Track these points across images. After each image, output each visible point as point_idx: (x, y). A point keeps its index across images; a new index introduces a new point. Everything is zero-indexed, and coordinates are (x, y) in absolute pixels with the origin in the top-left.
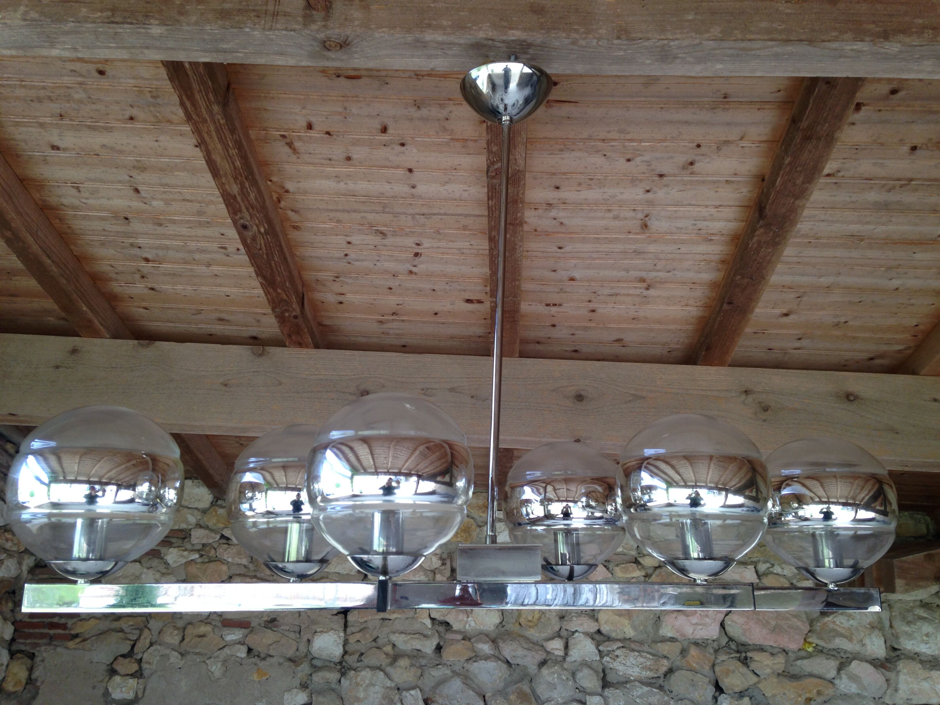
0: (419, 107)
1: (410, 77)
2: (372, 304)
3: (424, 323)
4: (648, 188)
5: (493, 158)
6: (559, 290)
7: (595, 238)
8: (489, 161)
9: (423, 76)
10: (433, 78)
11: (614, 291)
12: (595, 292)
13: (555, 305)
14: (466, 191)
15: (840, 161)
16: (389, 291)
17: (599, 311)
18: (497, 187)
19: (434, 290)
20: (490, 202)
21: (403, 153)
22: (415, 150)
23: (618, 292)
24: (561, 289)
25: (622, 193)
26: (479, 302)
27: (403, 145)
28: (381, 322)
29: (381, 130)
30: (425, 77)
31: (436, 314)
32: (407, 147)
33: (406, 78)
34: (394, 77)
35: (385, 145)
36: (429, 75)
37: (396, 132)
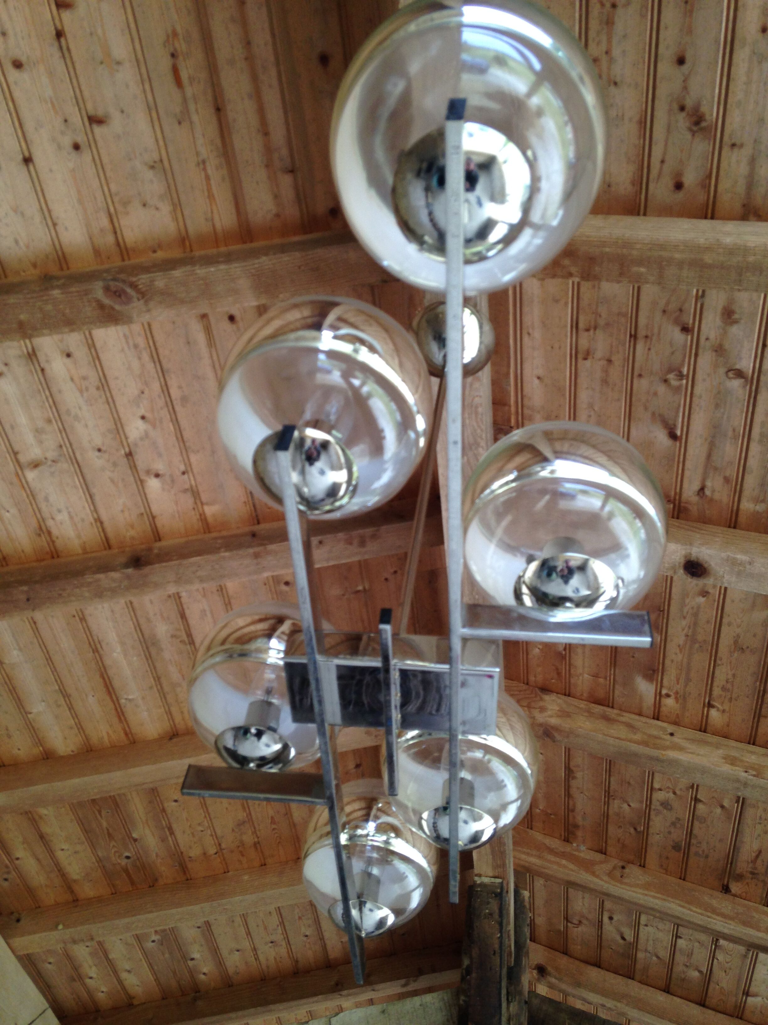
0: (152, 167)
1: (198, 154)
4: (103, 448)
9: (205, 169)
18: (90, 296)
21: (59, 147)
22: (70, 165)
25: (86, 426)
27: (76, 147)
29: (95, 116)
30: (203, 173)
32: (74, 153)
33: (195, 147)
34: (193, 133)
35: (66, 121)
36: (208, 178)
37: (98, 138)
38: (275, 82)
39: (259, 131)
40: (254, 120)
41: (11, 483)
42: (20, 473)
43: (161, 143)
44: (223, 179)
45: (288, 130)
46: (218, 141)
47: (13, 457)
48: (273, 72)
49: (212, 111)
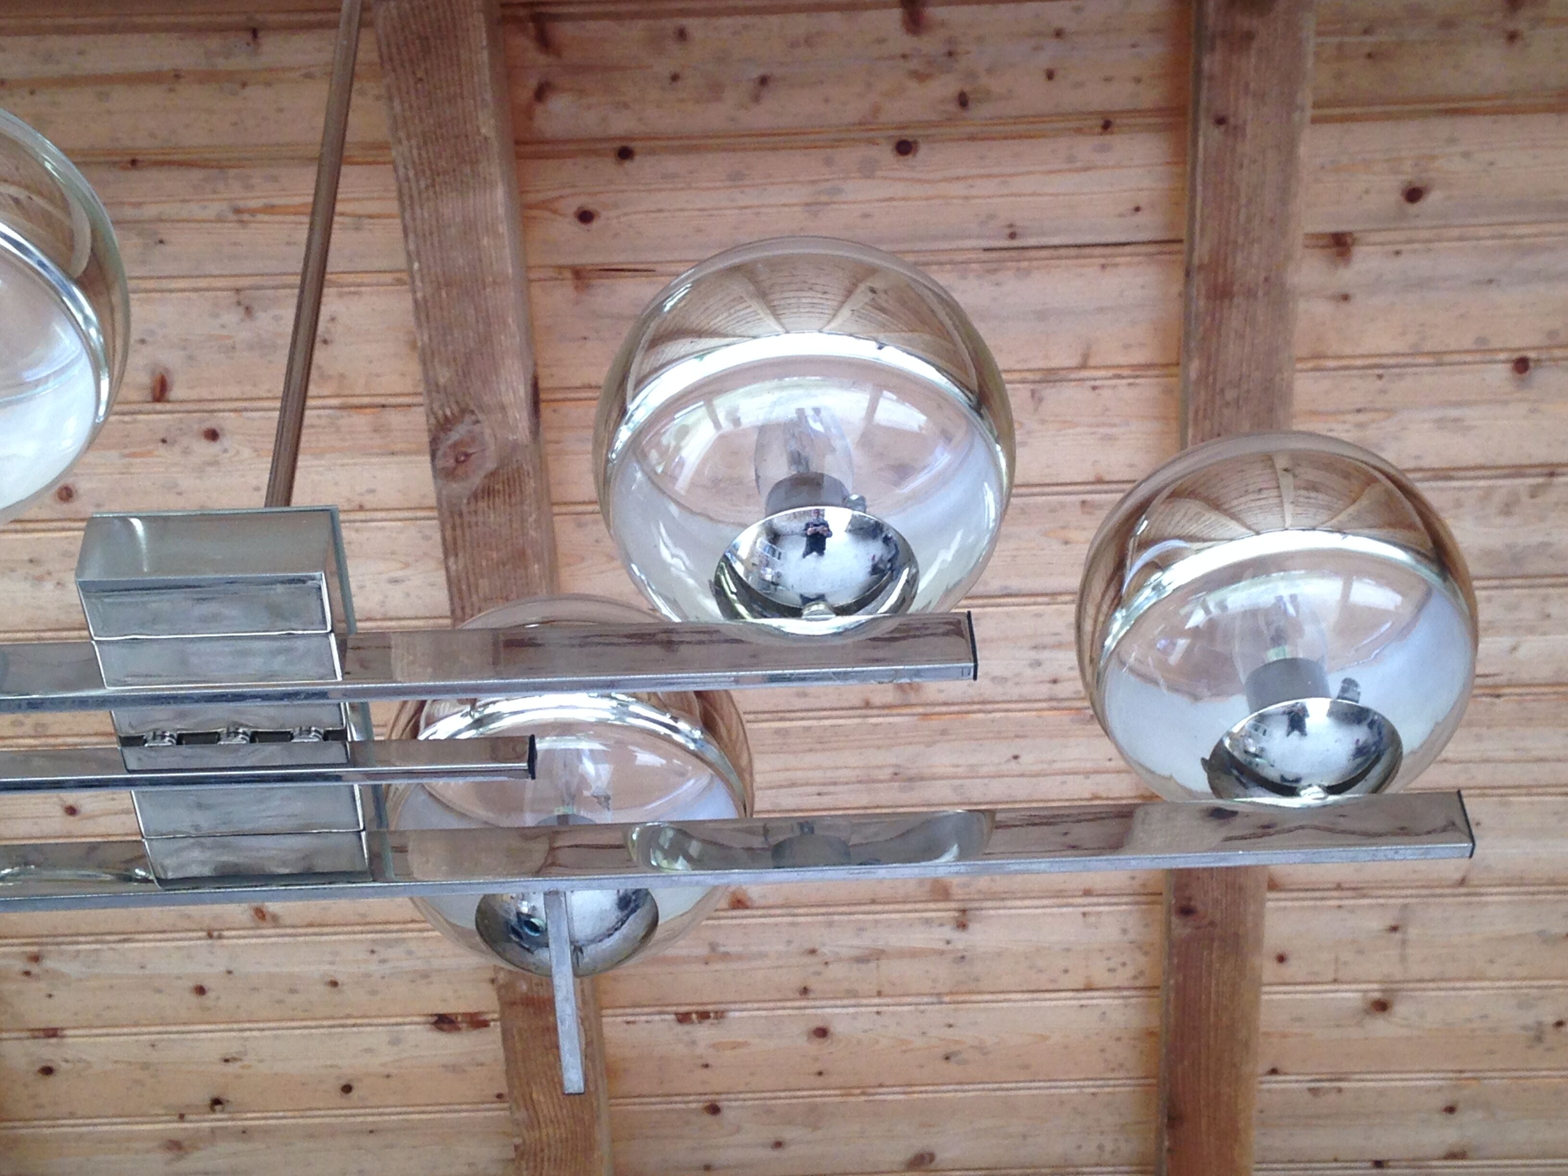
0: (248, 310)
1: (220, 219)
2: (145, 1066)
3: (311, 1134)
5: (442, 407)
6: (704, 951)
7: (777, 731)
8: (433, 421)
9: (253, 212)
10: (279, 218)
11: (866, 941)
12: (813, 952)
13: (704, 1016)
14: (395, 581)
15: (1350, 418)
16: (194, 1000)
17: (838, 1028)
18: (465, 509)
19: (334, 984)
20: (452, 560)
21: (215, 463)
22: (246, 453)
23: (880, 944)
24: (713, 947)
26: (477, 1022)
27: (213, 435)
28: (175, 1146)
29: (153, 389)
30: (260, 217)
31: (347, 1089)
32: (225, 442)
33: (211, 221)
34: (178, 221)
35: (164, 441)
36: (270, 209)
37: (194, 394)
38: (73, 42)
39: (171, 90)
40: (152, 95)
41: (944, 732)
42: (921, 710)
43: (202, 283)
44: (275, 179)
45: (168, 29)
46: (196, 175)
47: (875, 712)
48: (55, 42)
49: (134, 174)
